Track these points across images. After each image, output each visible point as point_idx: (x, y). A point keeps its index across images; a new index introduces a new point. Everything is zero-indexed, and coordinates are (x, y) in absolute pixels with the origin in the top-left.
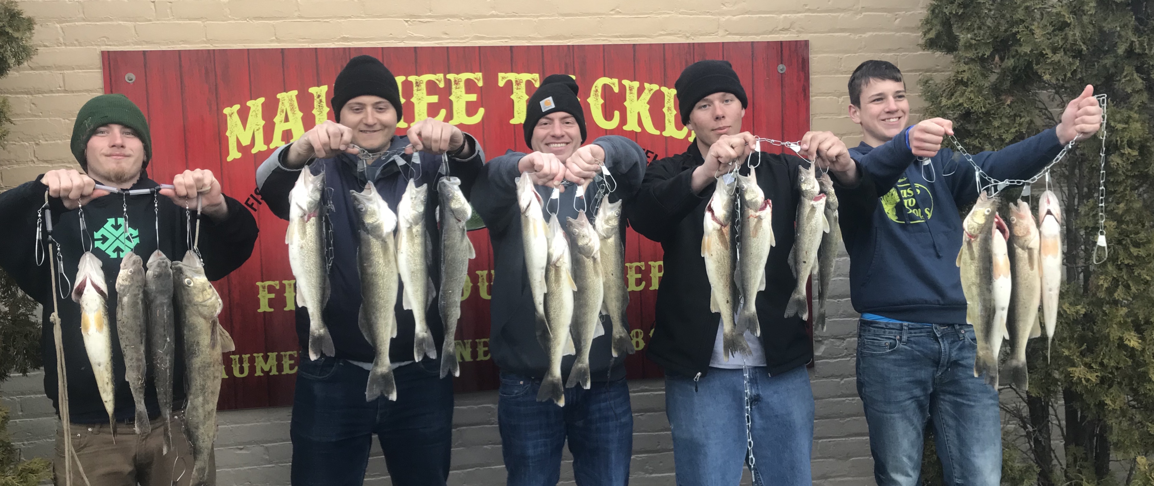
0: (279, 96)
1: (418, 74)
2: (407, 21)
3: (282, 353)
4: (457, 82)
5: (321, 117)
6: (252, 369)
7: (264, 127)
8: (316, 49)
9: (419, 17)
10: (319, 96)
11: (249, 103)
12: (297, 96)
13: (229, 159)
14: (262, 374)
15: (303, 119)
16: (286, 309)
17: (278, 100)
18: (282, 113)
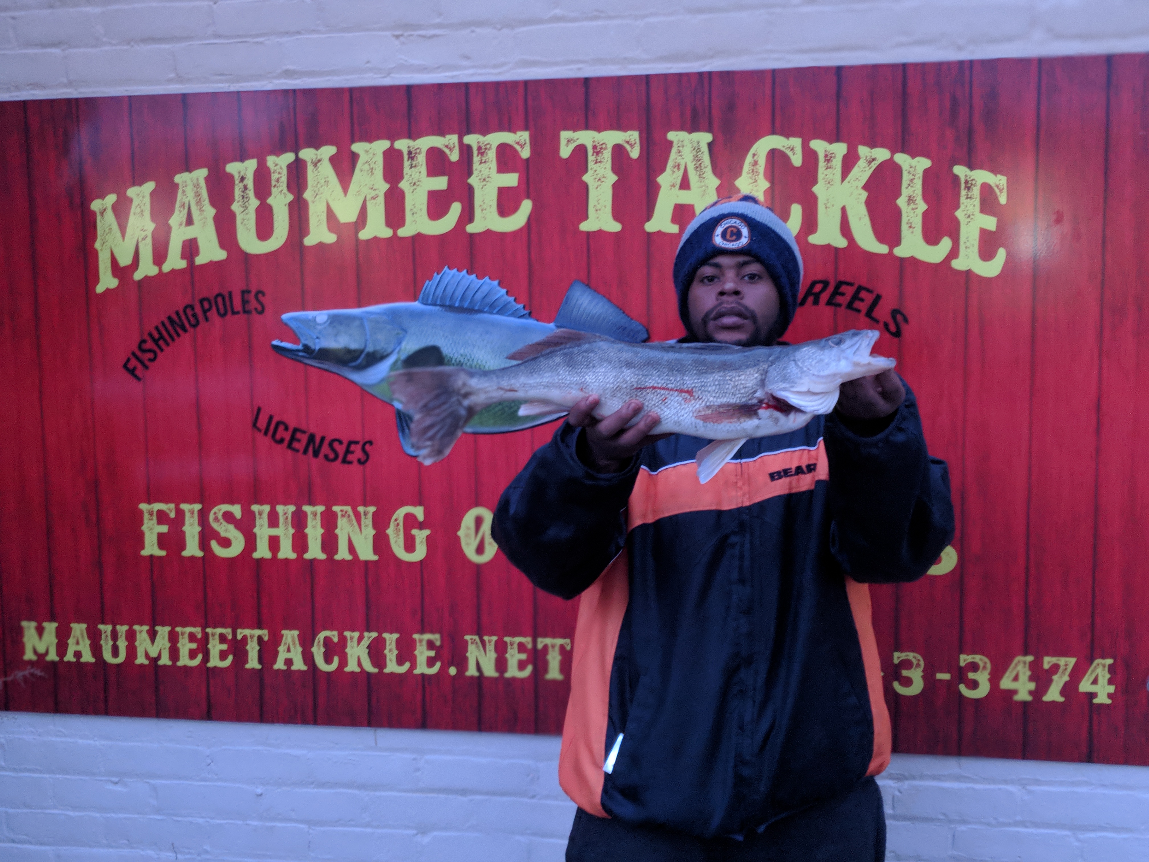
0: (179, 178)
1: (413, 135)
2: (397, 37)
3: (179, 629)
4: (482, 151)
5: (246, 217)
6: (132, 650)
7: (153, 233)
8: (238, 93)
9: (420, 27)
10: (242, 179)
11: (132, 192)
12: (207, 179)
13: (100, 289)
14: (146, 662)
15: (215, 219)
16: (185, 554)
17: (177, 186)
18: (182, 209)
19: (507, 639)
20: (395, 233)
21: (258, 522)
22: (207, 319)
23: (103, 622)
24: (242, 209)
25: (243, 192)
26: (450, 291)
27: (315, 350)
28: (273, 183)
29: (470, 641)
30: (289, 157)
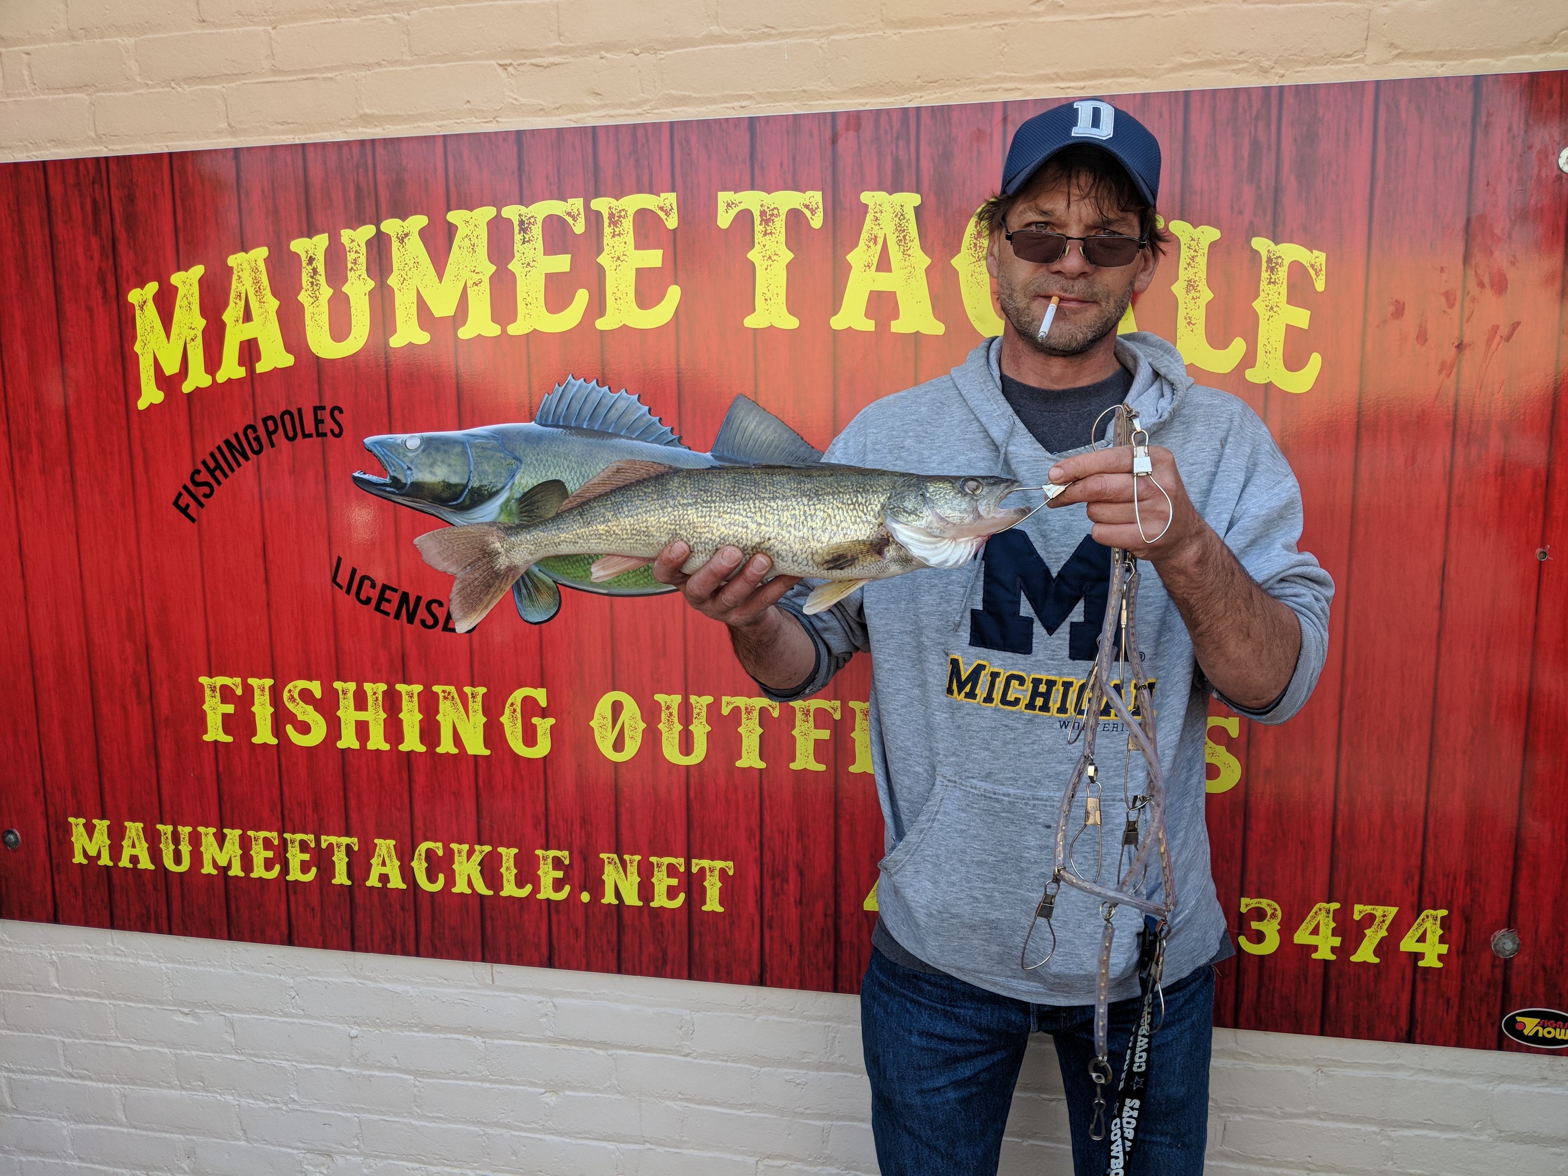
1: (524, 201)
2: (504, 67)
3: (251, 833)
4: (615, 220)
5: (316, 310)
6: (197, 857)
7: (203, 332)
8: (303, 145)
9: (534, 53)
10: (311, 260)
11: (176, 279)
12: (267, 261)
13: (142, 404)
14: (215, 872)
15: (279, 313)
16: (255, 740)
17: (231, 270)
18: (237, 301)
19: (653, 859)
20: (504, 330)
21: (342, 703)
22: (273, 445)
23: (162, 823)
24: (312, 300)
25: (312, 277)
26: (576, 407)
27: (406, 484)
28: (350, 265)
29: (606, 861)
30: (368, 231)
